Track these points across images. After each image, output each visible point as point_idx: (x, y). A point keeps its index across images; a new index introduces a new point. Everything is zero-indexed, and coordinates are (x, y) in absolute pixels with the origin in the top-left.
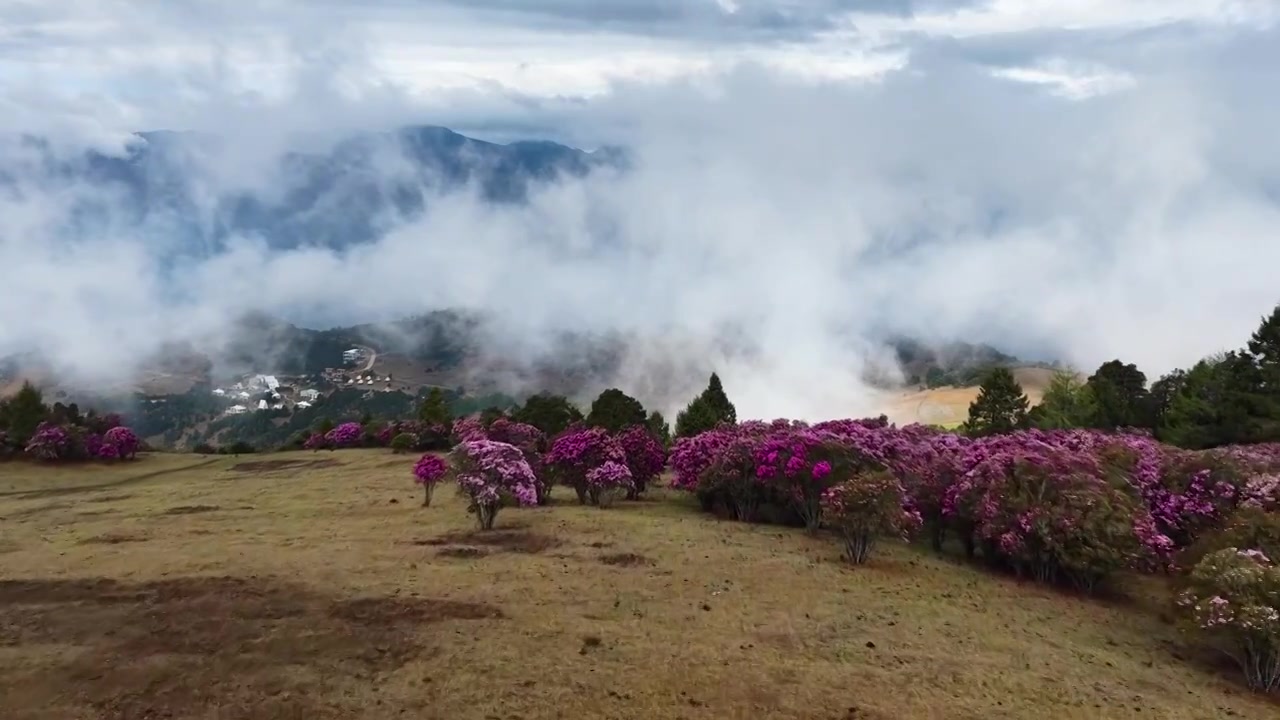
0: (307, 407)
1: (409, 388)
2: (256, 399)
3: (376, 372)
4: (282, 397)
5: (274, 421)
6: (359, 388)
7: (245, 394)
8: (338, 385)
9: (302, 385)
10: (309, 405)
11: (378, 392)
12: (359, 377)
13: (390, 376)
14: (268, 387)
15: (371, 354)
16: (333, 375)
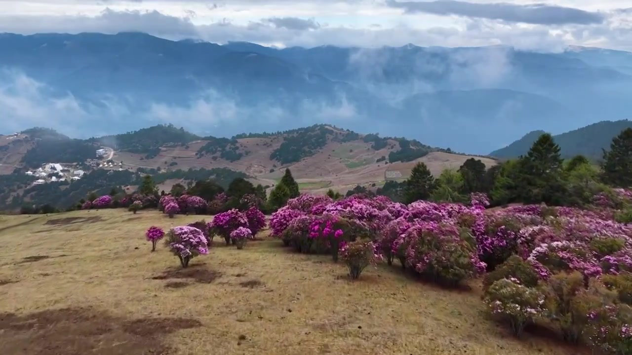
0: (78, 179)
1: (132, 168)
2: (50, 176)
3: (113, 160)
4: (64, 174)
5: (61, 187)
6: (105, 169)
7: (44, 174)
8: (94, 168)
9: (74, 168)
10: (79, 178)
11: (116, 171)
12: (105, 163)
13: (121, 163)
14: (56, 170)
15: (111, 151)
16: (91, 162)
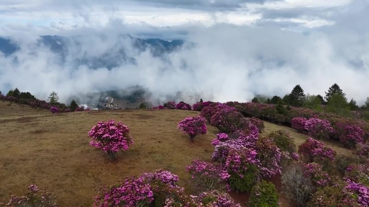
3: (114, 104)
9: (94, 107)
11: (114, 109)
12: (109, 105)
15: (112, 99)
16: (102, 104)
